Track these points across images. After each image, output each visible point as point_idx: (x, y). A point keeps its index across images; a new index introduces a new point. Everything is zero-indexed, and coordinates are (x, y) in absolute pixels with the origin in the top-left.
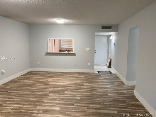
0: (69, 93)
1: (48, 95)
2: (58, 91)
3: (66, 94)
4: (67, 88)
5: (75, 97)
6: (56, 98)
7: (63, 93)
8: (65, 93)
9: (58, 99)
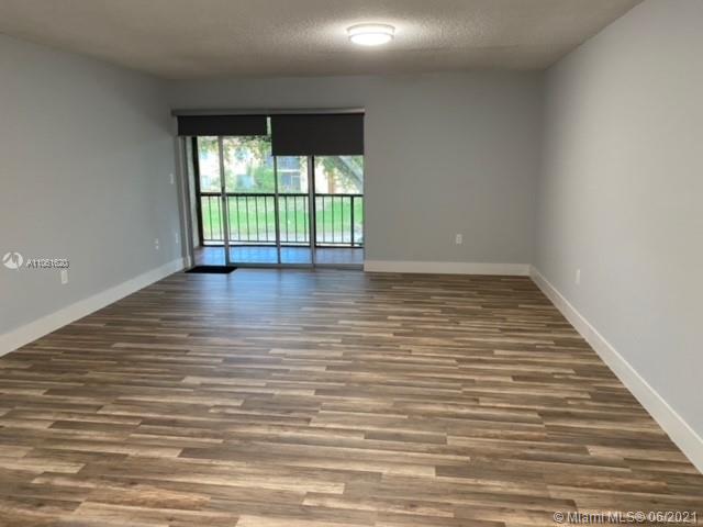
0: (218, 402)
1: (318, 391)
2: (273, 414)
3: (236, 396)
4: (220, 432)
5: (203, 385)
6: (282, 379)
7: (250, 401)
8: (239, 404)
9: (274, 374)
